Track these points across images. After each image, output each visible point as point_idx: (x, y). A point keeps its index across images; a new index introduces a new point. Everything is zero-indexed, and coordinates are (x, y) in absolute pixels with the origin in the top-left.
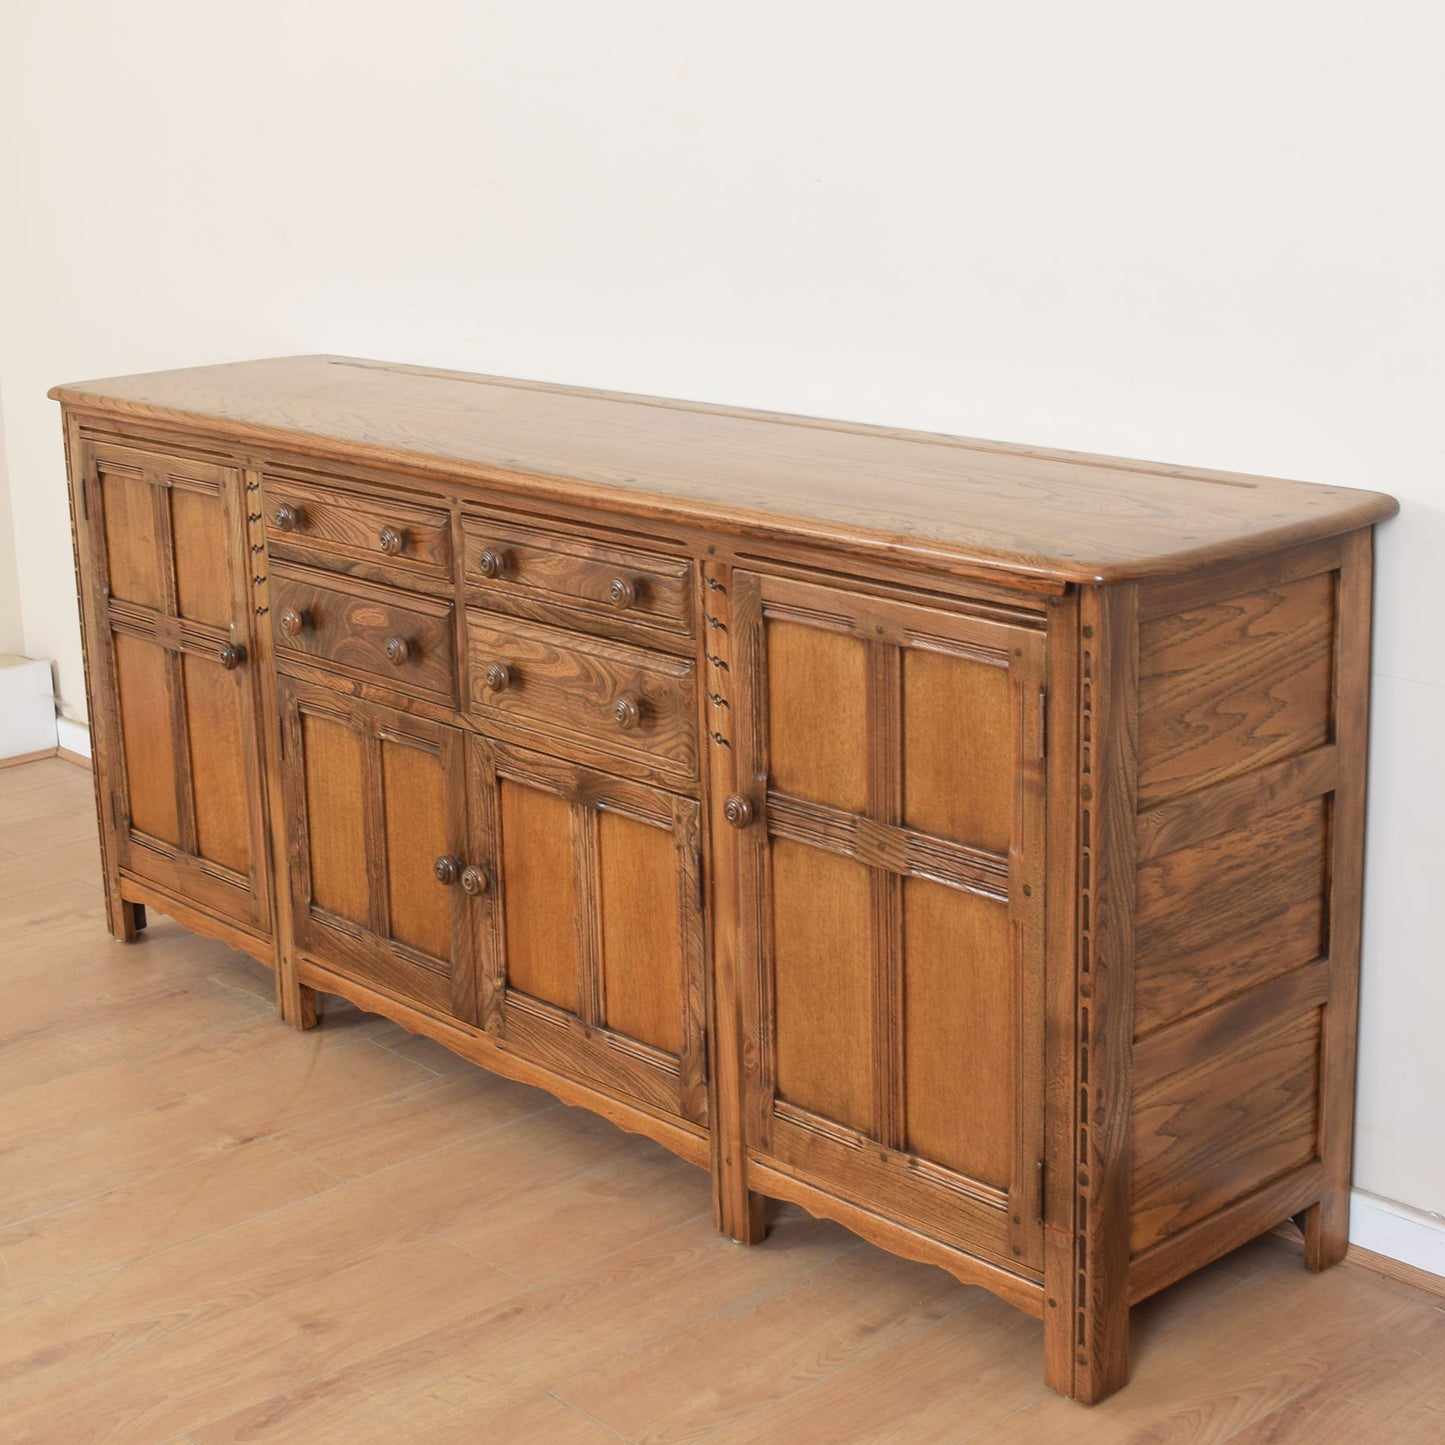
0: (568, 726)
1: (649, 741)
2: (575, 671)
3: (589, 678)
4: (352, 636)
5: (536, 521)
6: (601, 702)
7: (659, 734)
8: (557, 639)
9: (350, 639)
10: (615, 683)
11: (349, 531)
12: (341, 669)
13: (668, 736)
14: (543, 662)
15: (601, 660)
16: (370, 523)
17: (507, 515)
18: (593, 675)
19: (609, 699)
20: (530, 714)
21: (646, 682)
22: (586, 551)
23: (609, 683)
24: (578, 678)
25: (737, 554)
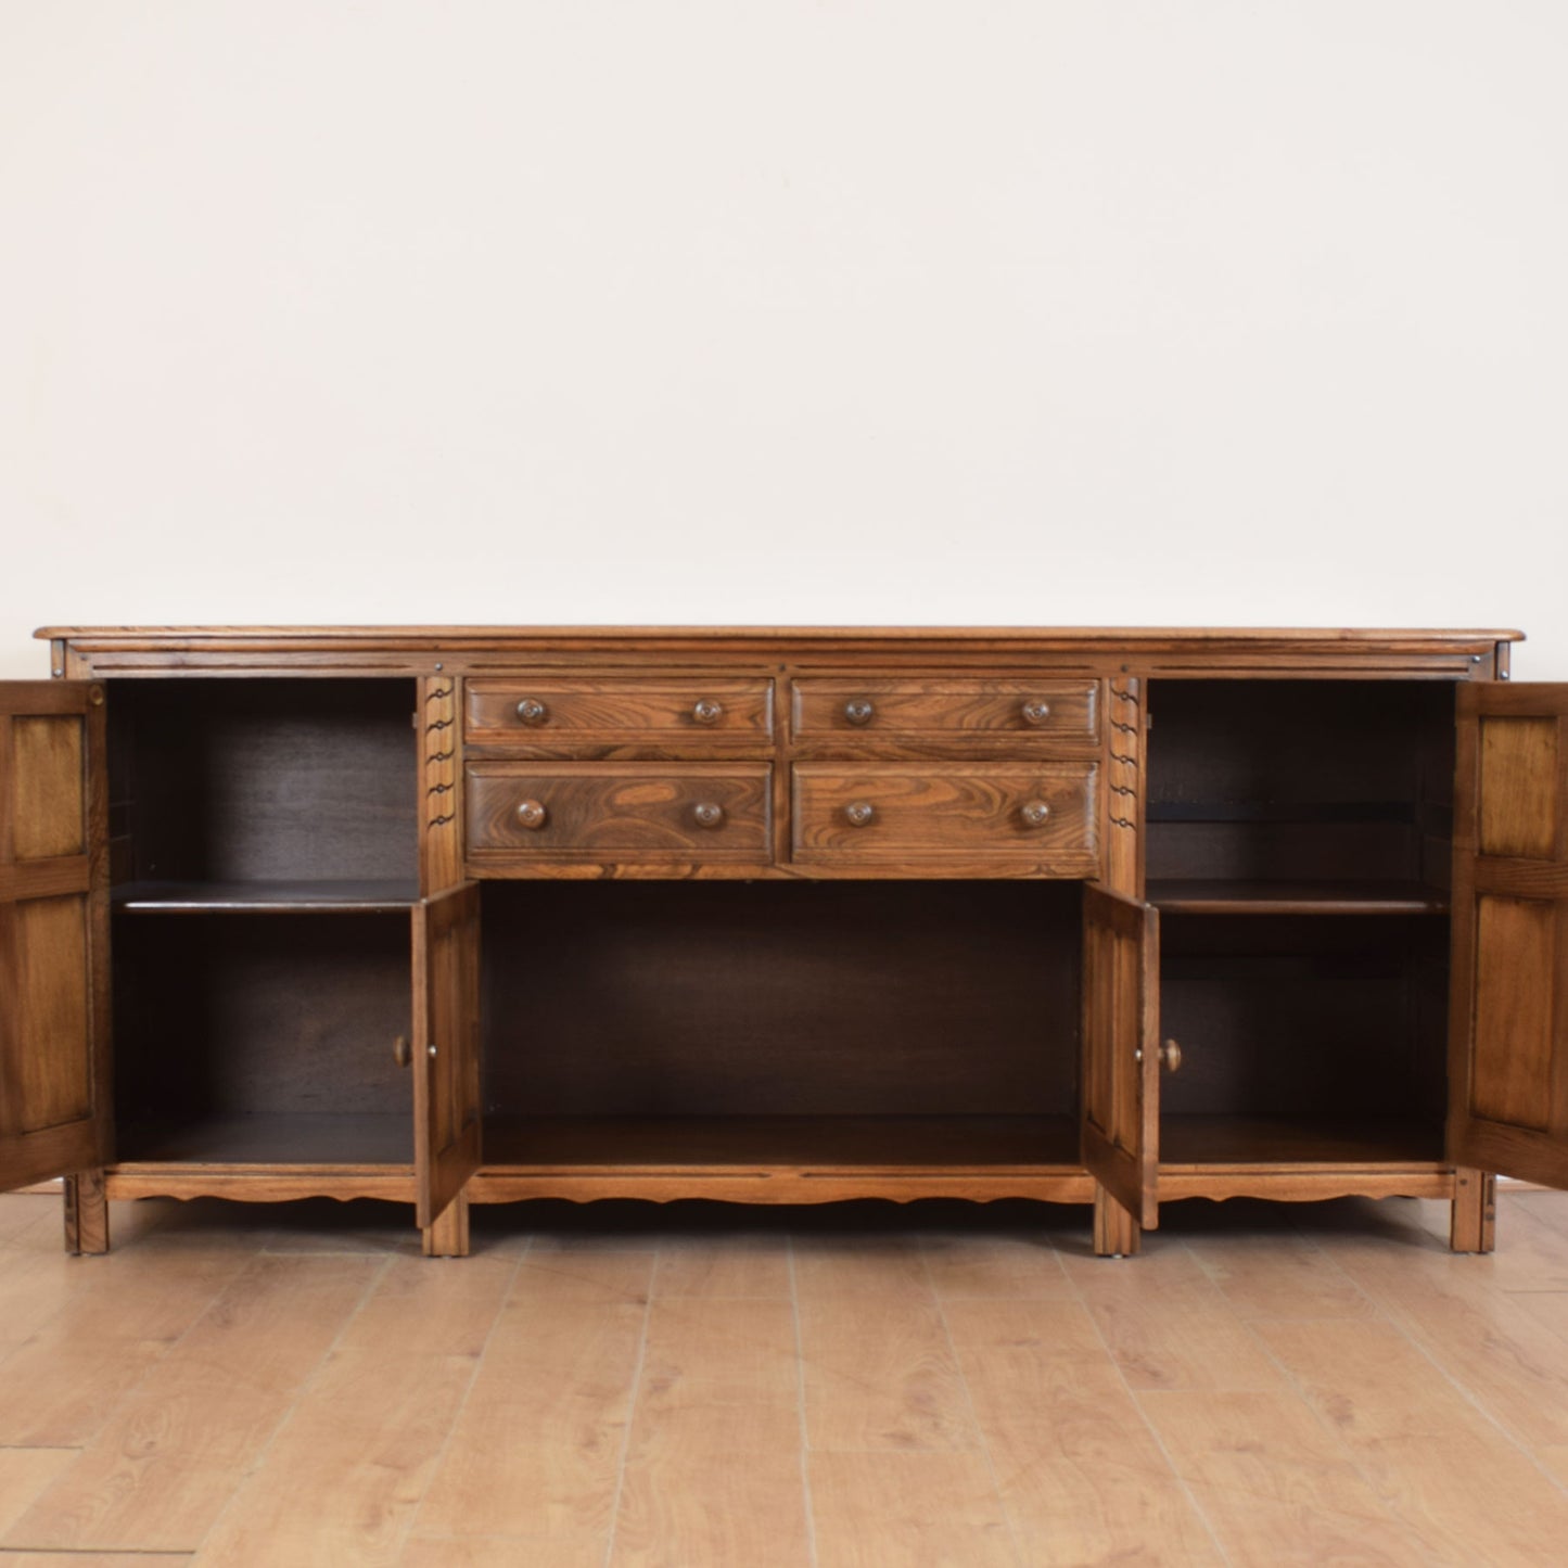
0: (941, 845)
1: (1046, 838)
2: (951, 795)
3: (969, 797)
4: (611, 817)
5: (900, 672)
6: (984, 815)
7: (1060, 830)
8: (927, 772)
9: (611, 821)
10: (1005, 796)
11: (618, 716)
12: (589, 854)
13: (1069, 830)
14: (909, 794)
15: (990, 780)
16: (655, 704)
17: (859, 672)
18: (977, 794)
19: (995, 812)
20: (885, 844)
21: (1045, 789)
22: (972, 689)
23: (997, 798)
24: (955, 801)
25: (1154, 668)
